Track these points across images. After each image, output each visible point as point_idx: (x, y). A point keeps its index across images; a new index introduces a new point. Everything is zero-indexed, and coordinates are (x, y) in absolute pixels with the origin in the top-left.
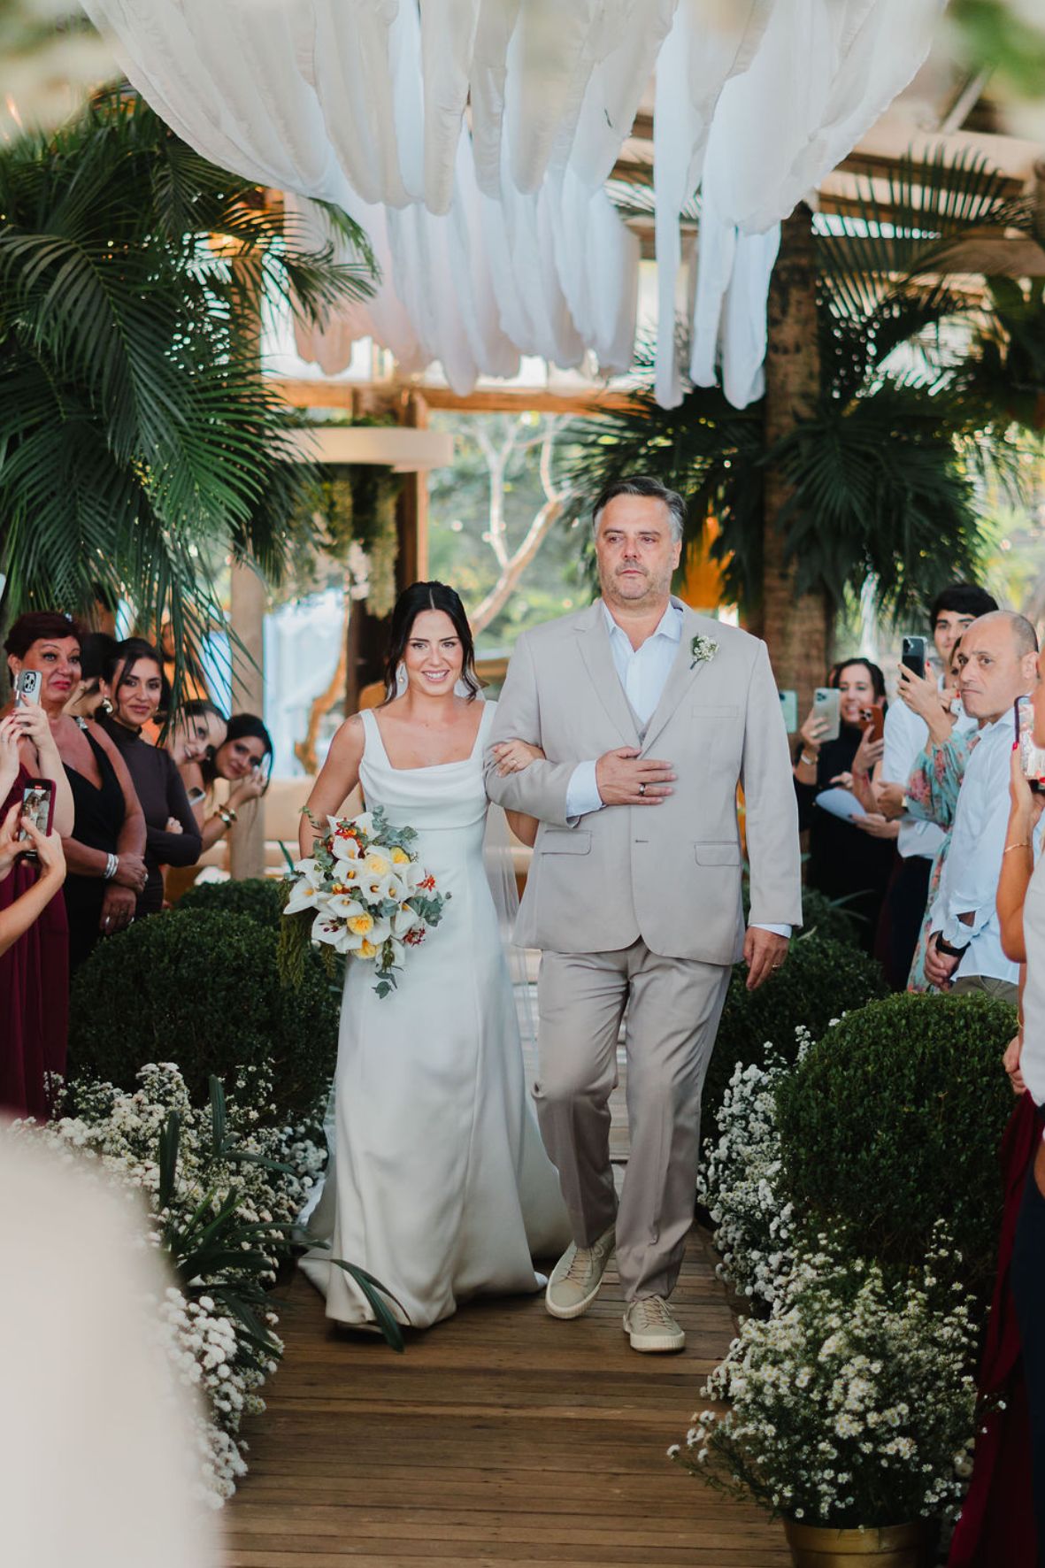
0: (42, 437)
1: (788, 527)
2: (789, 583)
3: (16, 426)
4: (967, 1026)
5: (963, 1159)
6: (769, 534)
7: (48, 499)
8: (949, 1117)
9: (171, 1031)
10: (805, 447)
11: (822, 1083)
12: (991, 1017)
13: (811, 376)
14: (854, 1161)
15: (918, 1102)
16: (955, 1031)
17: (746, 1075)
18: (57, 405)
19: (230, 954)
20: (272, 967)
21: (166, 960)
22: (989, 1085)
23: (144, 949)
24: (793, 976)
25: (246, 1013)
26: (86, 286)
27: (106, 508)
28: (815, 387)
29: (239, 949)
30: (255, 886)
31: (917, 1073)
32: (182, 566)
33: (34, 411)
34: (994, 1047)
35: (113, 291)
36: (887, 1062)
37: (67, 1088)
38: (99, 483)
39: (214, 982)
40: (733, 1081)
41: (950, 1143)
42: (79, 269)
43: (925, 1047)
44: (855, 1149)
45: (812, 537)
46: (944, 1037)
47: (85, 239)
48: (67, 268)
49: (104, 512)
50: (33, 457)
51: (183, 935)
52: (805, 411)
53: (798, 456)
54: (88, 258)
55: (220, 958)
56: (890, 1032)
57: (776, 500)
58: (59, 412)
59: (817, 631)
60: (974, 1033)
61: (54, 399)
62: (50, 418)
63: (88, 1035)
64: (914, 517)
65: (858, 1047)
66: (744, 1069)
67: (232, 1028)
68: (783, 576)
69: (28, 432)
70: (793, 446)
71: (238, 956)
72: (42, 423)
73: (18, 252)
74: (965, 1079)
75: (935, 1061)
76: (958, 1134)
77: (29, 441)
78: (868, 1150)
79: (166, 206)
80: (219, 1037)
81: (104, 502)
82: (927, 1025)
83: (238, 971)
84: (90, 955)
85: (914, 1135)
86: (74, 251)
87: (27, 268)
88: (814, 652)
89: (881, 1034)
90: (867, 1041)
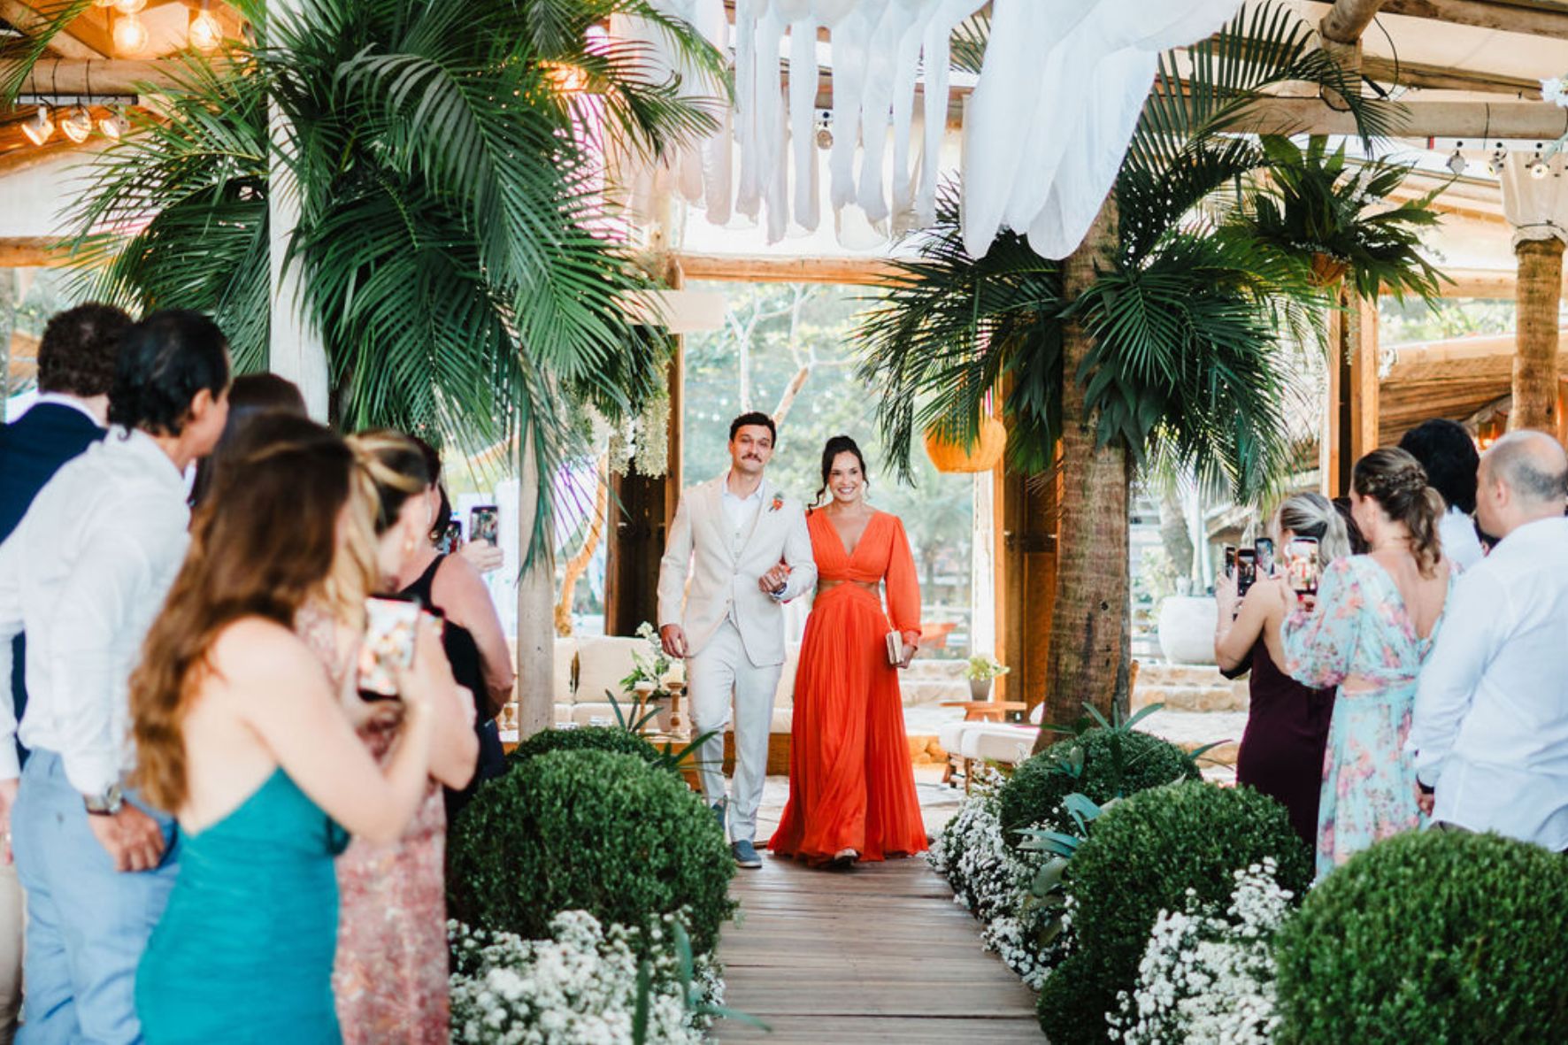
0: (395, 266)
1: (1088, 380)
2: (1089, 437)
3: (367, 254)
4: (1493, 865)
5: (1500, 1009)
6: (1068, 387)
7: (404, 329)
8: (1484, 965)
9: (566, 879)
10: (1108, 299)
11: (1336, 928)
12: (1517, 854)
13: (1110, 230)
14: (1375, 1012)
15: (1446, 947)
16: (1483, 872)
17: (1171, 924)
18: (408, 233)
19: (627, 798)
20: (668, 810)
21: (559, 803)
22: (1524, 929)
23: (534, 792)
24: (1202, 820)
25: (646, 859)
26: (452, 107)
27: (466, 339)
28: (1114, 241)
29: (635, 791)
30: (599, 733)
31: (1445, 915)
32: (543, 398)
33: (386, 240)
34: (1526, 887)
35: (480, 110)
36: (1412, 905)
37: (474, 938)
38: (456, 315)
39: (611, 827)
40: (1156, 930)
41: (1485, 993)
42: (445, 88)
43: (1451, 887)
44: (1377, 1000)
45: (1113, 389)
46: (1471, 877)
47: (446, 59)
48: (433, 86)
49: (464, 344)
50: (384, 288)
51: (577, 777)
52: (1105, 265)
53: (1103, 307)
54: (451, 77)
55: (618, 801)
56: (1409, 871)
57: (1076, 353)
58: (410, 241)
59: (1117, 484)
60: (1503, 873)
61: (406, 226)
62: (399, 248)
63: (476, 884)
64: (1218, 371)
65: (1374, 888)
66: (1168, 918)
67: (630, 876)
68: (1084, 429)
69: (380, 261)
70: (1097, 298)
71: (635, 799)
72: (392, 253)
73: (384, 71)
74: (1498, 923)
75: (1464, 903)
76: (1493, 983)
77: (381, 270)
78: (1392, 1000)
79: (538, 22)
80: (616, 884)
81: (464, 334)
82: (1450, 865)
83: (635, 815)
84: (472, 799)
85: (1444, 985)
86: (437, 71)
87: (393, 88)
88: (1115, 506)
89: (1398, 875)
90: (1383, 884)
